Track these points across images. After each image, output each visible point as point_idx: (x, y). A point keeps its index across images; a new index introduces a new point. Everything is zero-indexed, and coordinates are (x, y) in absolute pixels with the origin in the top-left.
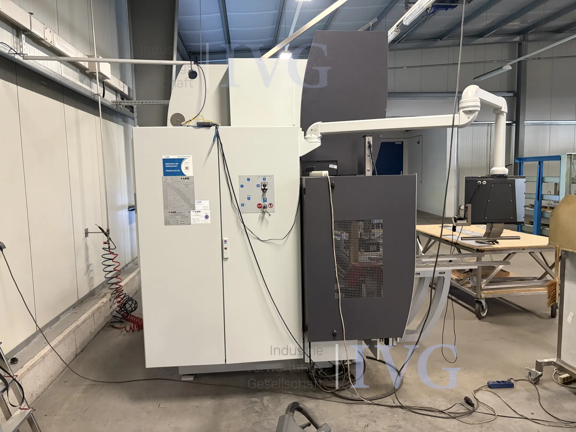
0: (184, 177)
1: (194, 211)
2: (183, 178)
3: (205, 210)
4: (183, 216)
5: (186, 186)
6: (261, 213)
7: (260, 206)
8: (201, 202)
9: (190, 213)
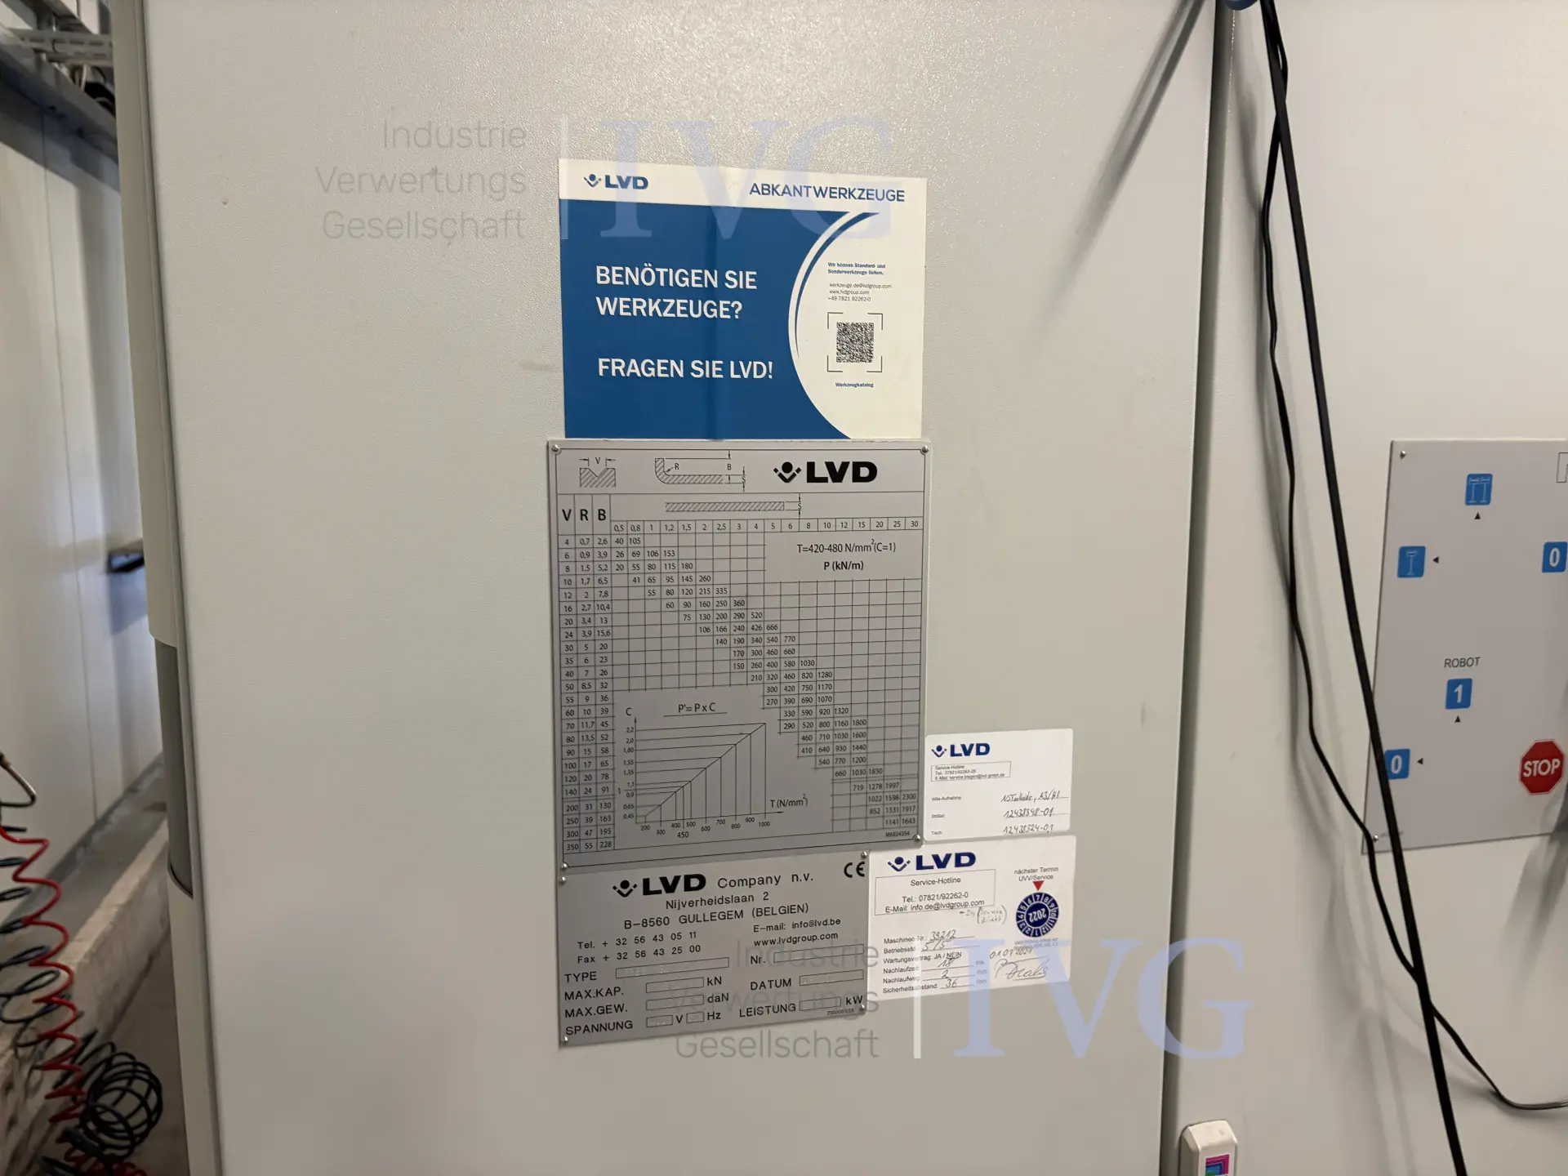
0: (820, 452)
1: (909, 855)
2: (800, 463)
3: (1023, 833)
4: (782, 927)
5: (840, 562)
6: (1547, 838)
7: (1544, 767)
8: (978, 753)
9: (863, 875)
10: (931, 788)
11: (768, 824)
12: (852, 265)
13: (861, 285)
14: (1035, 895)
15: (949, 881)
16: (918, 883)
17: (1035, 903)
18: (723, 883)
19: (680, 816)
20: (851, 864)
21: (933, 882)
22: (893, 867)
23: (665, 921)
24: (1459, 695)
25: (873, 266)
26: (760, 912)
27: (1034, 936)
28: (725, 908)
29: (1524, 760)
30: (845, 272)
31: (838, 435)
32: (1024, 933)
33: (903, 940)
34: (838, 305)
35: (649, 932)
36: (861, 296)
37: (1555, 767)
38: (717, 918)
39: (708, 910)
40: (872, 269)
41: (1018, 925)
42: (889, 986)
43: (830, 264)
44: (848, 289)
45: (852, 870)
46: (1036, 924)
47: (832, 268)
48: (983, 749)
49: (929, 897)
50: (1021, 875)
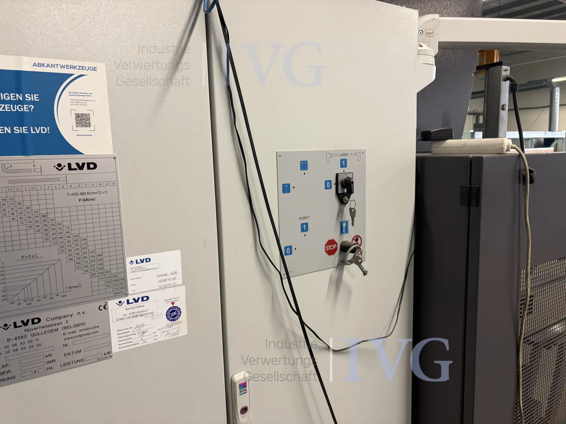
0: (73, 159)
2: (66, 163)
3: (166, 287)
4: (75, 332)
5: (85, 199)
6: (335, 268)
7: (332, 247)
8: (146, 261)
9: (106, 309)
10: (129, 276)
11: (65, 296)
12: (78, 93)
13: (83, 100)
14: (172, 307)
15: (140, 306)
16: (128, 309)
17: (172, 310)
18: (48, 320)
19: (27, 297)
20: (101, 306)
21: (134, 308)
22: (118, 304)
23: (25, 337)
24: (304, 228)
25: (87, 93)
26: (65, 328)
27: (173, 321)
28: (50, 328)
29: (326, 245)
30: (76, 95)
31: (79, 153)
32: (170, 320)
33: (125, 329)
34: (74, 107)
35: (18, 342)
36: (84, 104)
37: (335, 247)
38: (47, 332)
39: (43, 330)
40: (87, 95)
41: (167, 318)
42: (121, 346)
43: (69, 92)
44: (78, 101)
45: (102, 308)
46: (173, 317)
47: (70, 94)
48: (148, 260)
49: (133, 313)
50: (166, 301)
